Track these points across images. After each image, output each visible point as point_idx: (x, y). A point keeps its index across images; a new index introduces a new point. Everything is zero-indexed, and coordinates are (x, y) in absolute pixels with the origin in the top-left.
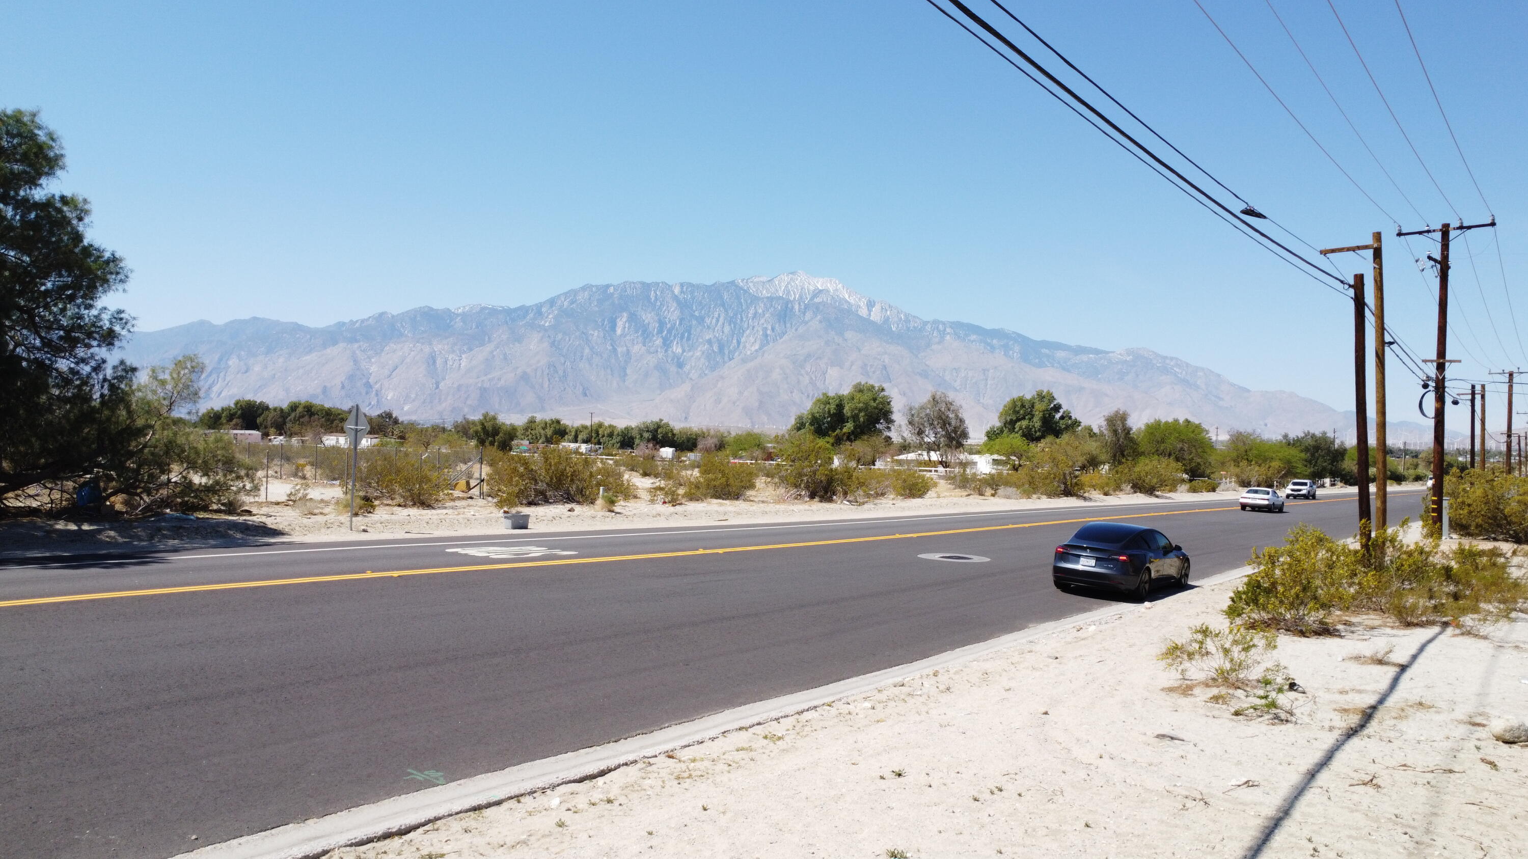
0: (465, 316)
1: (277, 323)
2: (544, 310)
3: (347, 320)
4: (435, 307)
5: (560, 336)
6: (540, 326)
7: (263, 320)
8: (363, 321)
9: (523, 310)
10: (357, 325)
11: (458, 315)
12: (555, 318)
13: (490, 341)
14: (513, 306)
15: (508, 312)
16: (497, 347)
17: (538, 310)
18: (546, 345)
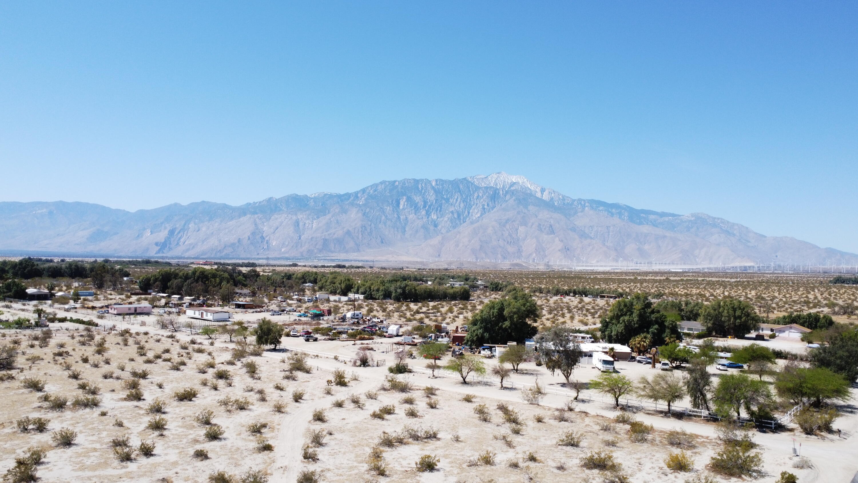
0: (315, 199)
1: (215, 204)
2: (359, 195)
3: (252, 202)
4: (299, 194)
5: (368, 210)
6: (357, 204)
7: (208, 202)
8: (260, 202)
9: (348, 195)
10: (257, 205)
11: (312, 198)
12: (366, 200)
13: (329, 213)
14: (342, 193)
15: (339, 196)
16: (332, 217)
17: (356, 195)
18: (360, 215)
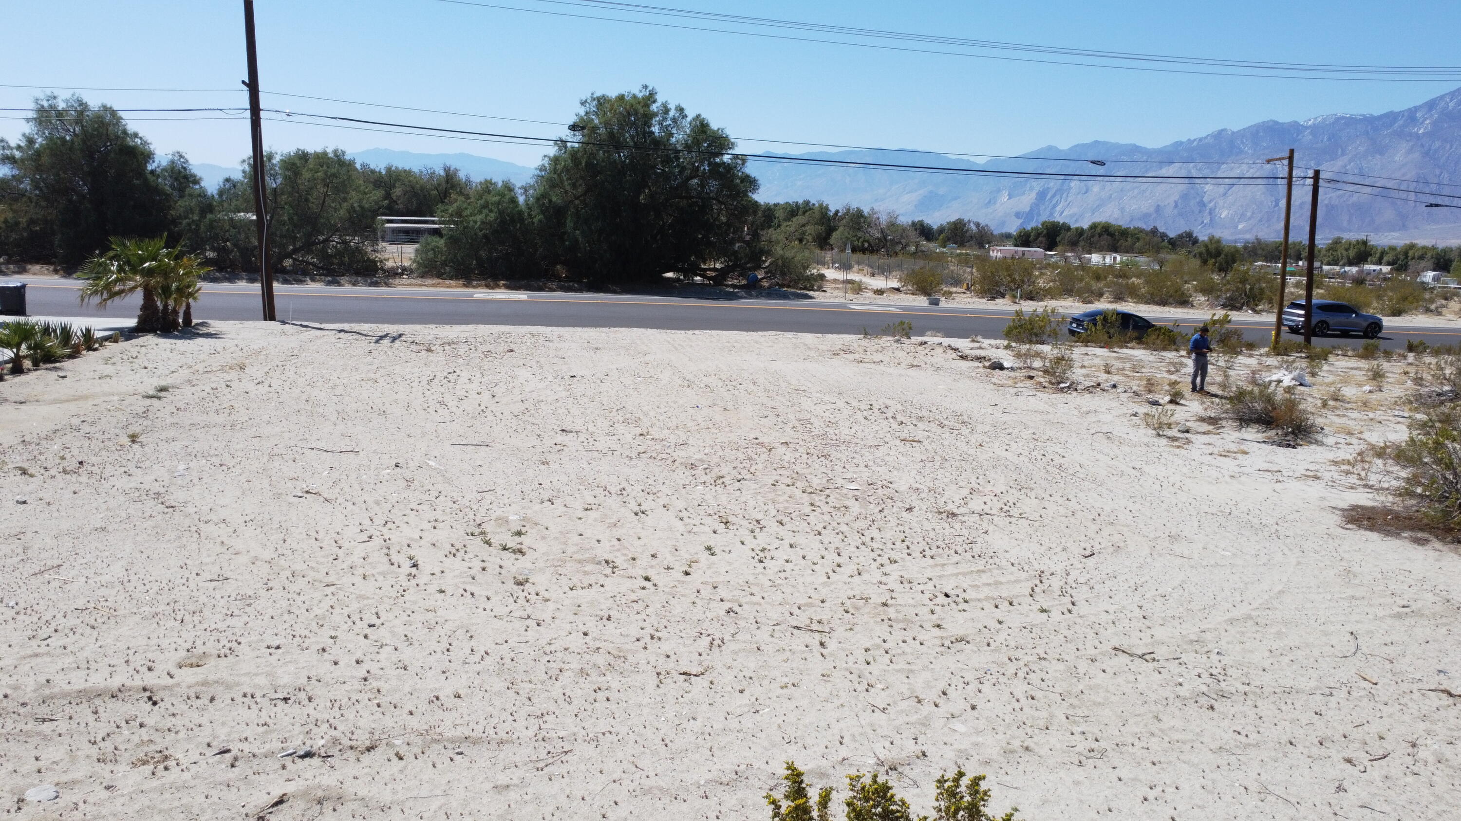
0: (1315, 129)
1: (1117, 146)
2: (1418, 115)
3: (1184, 139)
4: (1280, 121)
5: (1437, 144)
6: (1411, 134)
7: (1105, 143)
8: (1201, 140)
9: (1391, 117)
10: (1195, 143)
11: (1307, 128)
12: (1434, 123)
13: (1343, 154)
15: (1370, 121)
16: (1350, 161)
17: (1411, 116)
18: (1416, 155)
